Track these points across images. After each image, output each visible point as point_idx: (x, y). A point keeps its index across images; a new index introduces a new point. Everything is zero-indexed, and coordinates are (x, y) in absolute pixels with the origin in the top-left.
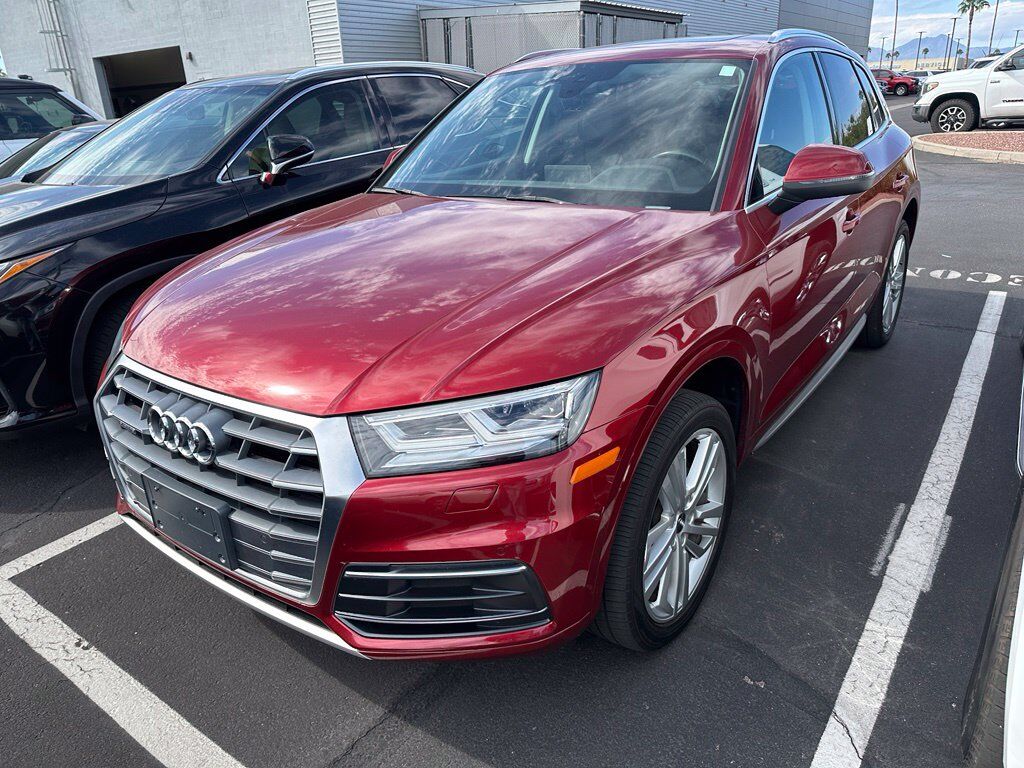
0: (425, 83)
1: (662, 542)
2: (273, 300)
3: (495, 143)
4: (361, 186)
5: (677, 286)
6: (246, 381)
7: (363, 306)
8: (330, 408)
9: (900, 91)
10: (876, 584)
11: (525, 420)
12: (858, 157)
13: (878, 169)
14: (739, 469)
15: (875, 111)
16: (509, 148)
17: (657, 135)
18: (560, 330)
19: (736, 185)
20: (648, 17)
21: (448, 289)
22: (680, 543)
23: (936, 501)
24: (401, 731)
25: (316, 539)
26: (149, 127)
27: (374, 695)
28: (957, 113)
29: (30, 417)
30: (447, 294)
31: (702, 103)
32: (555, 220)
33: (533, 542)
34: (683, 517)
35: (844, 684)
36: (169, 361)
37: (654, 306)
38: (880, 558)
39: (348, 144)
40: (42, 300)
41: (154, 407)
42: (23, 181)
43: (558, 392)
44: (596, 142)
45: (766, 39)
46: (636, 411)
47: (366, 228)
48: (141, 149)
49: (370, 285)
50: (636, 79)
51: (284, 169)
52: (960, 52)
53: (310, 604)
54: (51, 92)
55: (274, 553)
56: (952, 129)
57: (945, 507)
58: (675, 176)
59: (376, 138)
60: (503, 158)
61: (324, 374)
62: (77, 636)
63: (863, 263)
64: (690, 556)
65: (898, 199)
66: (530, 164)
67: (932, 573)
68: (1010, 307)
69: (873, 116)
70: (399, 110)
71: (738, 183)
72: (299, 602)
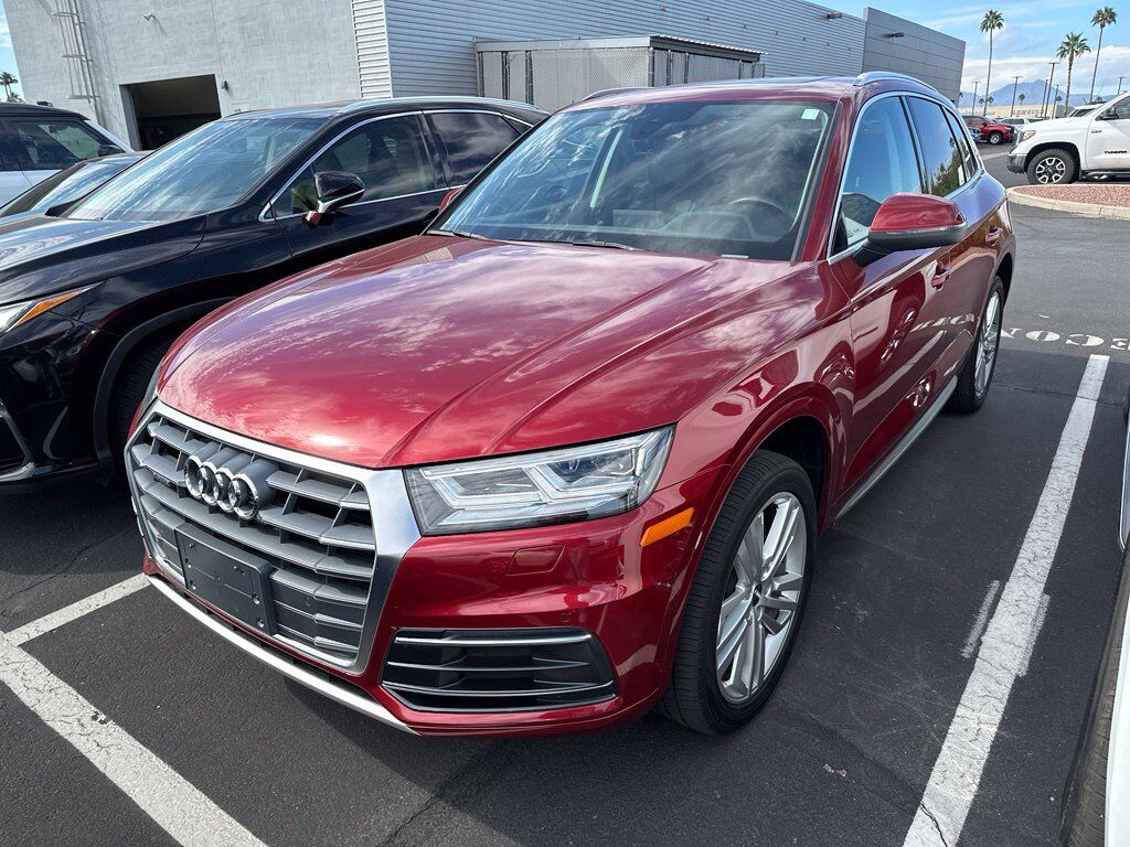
0: (481, 121)
1: (737, 614)
2: (313, 347)
3: (558, 187)
4: (416, 228)
5: (754, 339)
6: (287, 431)
7: (410, 355)
8: (383, 461)
9: (994, 140)
10: (968, 667)
11: (592, 477)
12: (948, 207)
13: (970, 221)
14: (820, 539)
15: (967, 159)
16: (575, 190)
17: (732, 181)
18: (627, 383)
19: (819, 233)
20: (724, 55)
21: (503, 340)
22: (756, 617)
23: (1033, 578)
24: (450, 818)
25: (364, 601)
26: (181, 162)
27: (420, 778)
28: (1055, 164)
29: (47, 469)
30: (501, 344)
31: (782, 148)
32: (620, 269)
33: (599, 608)
34: (759, 588)
35: (933, 774)
36: (205, 408)
37: (730, 360)
38: (972, 639)
39: (395, 184)
40: (65, 342)
41: (191, 458)
42: (47, 214)
43: (628, 448)
44: (668, 187)
45: (851, 82)
46: (712, 469)
47: (413, 274)
48: (172, 185)
49: (417, 334)
50: (711, 121)
51: (332, 207)
52: (1059, 99)
53: (356, 673)
54: (76, 120)
55: (318, 616)
56: (1050, 181)
57: (1043, 586)
58: (754, 225)
59: (431, 178)
60: (566, 202)
61: (371, 424)
62: (93, 708)
63: (954, 321)
64: (767, 632)
65: (992, 253)
66: (596, 209)
67: (1028, 656)
68: (1113, 371)
69: (965, 164)
70: (454, 148)
71: (819, 231)
72: (344, 671)
